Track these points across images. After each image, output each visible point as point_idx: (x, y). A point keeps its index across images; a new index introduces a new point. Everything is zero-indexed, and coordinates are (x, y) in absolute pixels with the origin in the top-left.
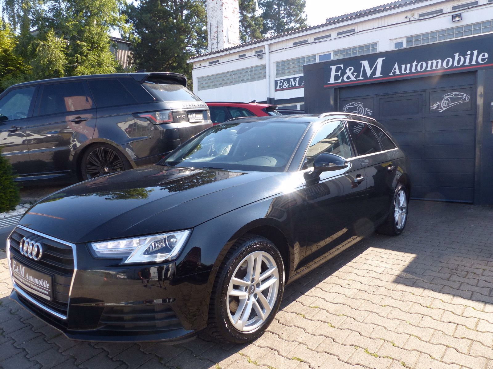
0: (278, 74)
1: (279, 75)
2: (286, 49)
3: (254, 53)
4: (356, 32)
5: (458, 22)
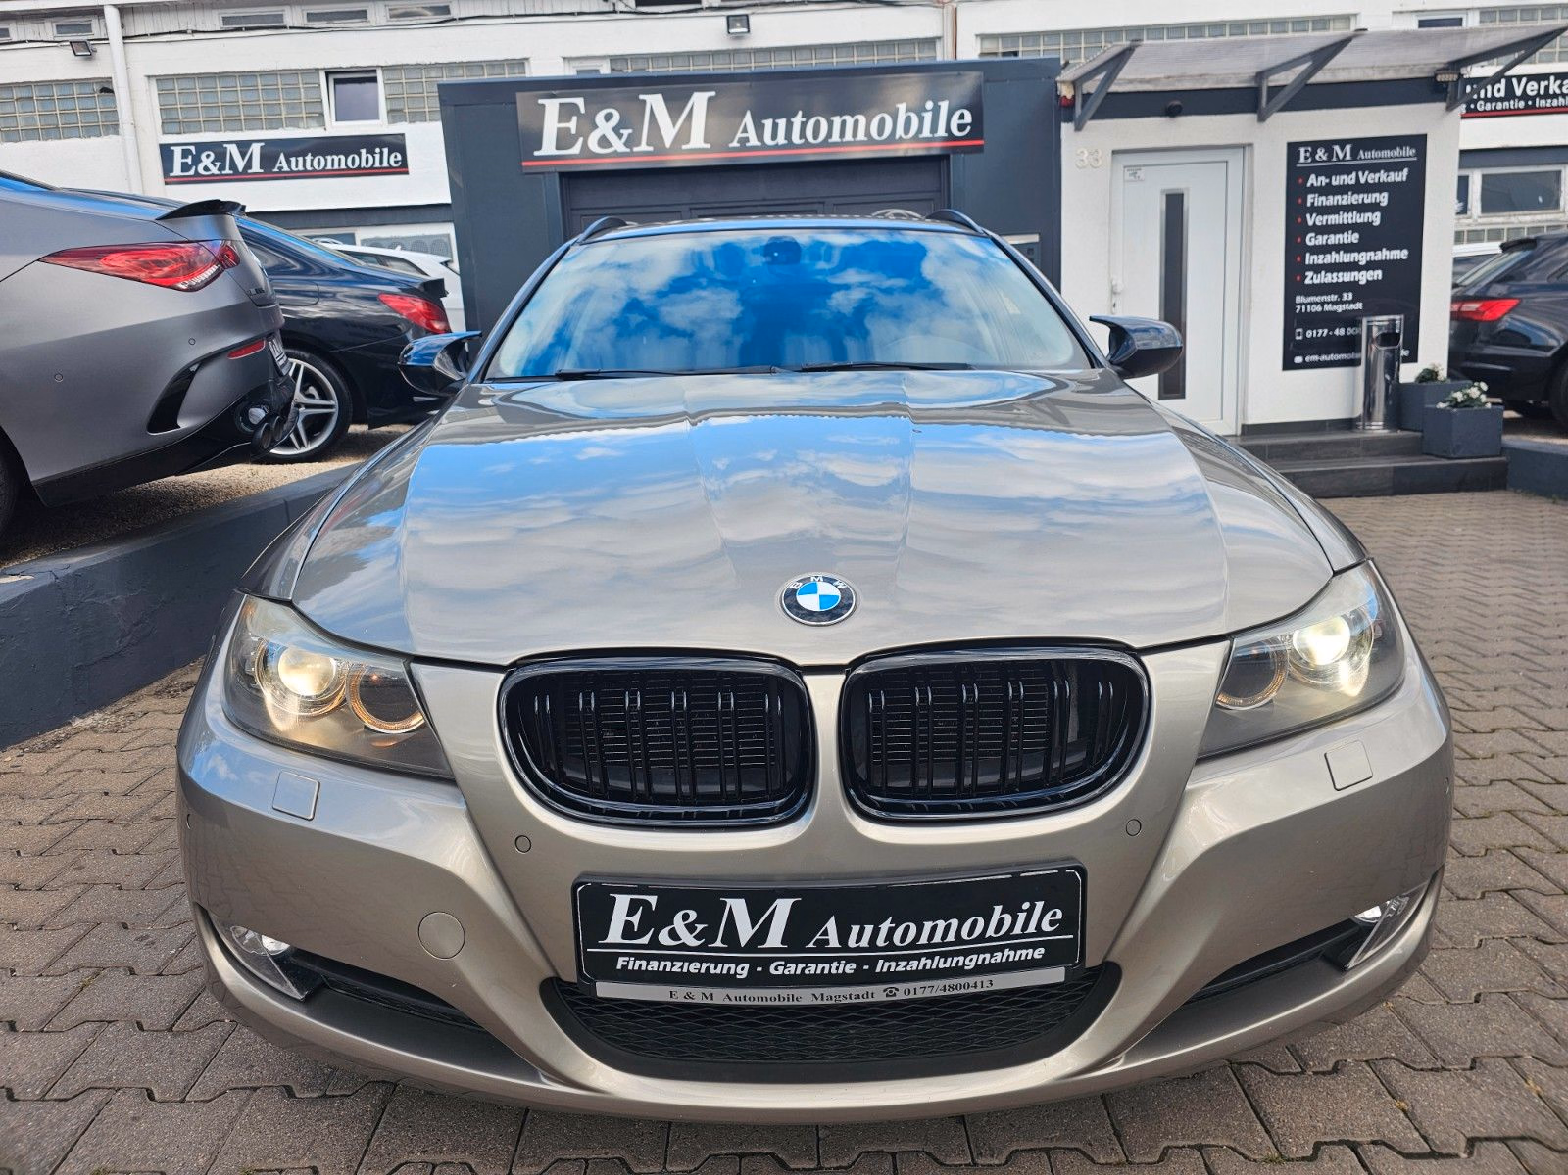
0: (169, 123)
1: (176, 128)
2: (197, 36)
3: (48, 30)
4: (456, 17)
5: (738, 37)
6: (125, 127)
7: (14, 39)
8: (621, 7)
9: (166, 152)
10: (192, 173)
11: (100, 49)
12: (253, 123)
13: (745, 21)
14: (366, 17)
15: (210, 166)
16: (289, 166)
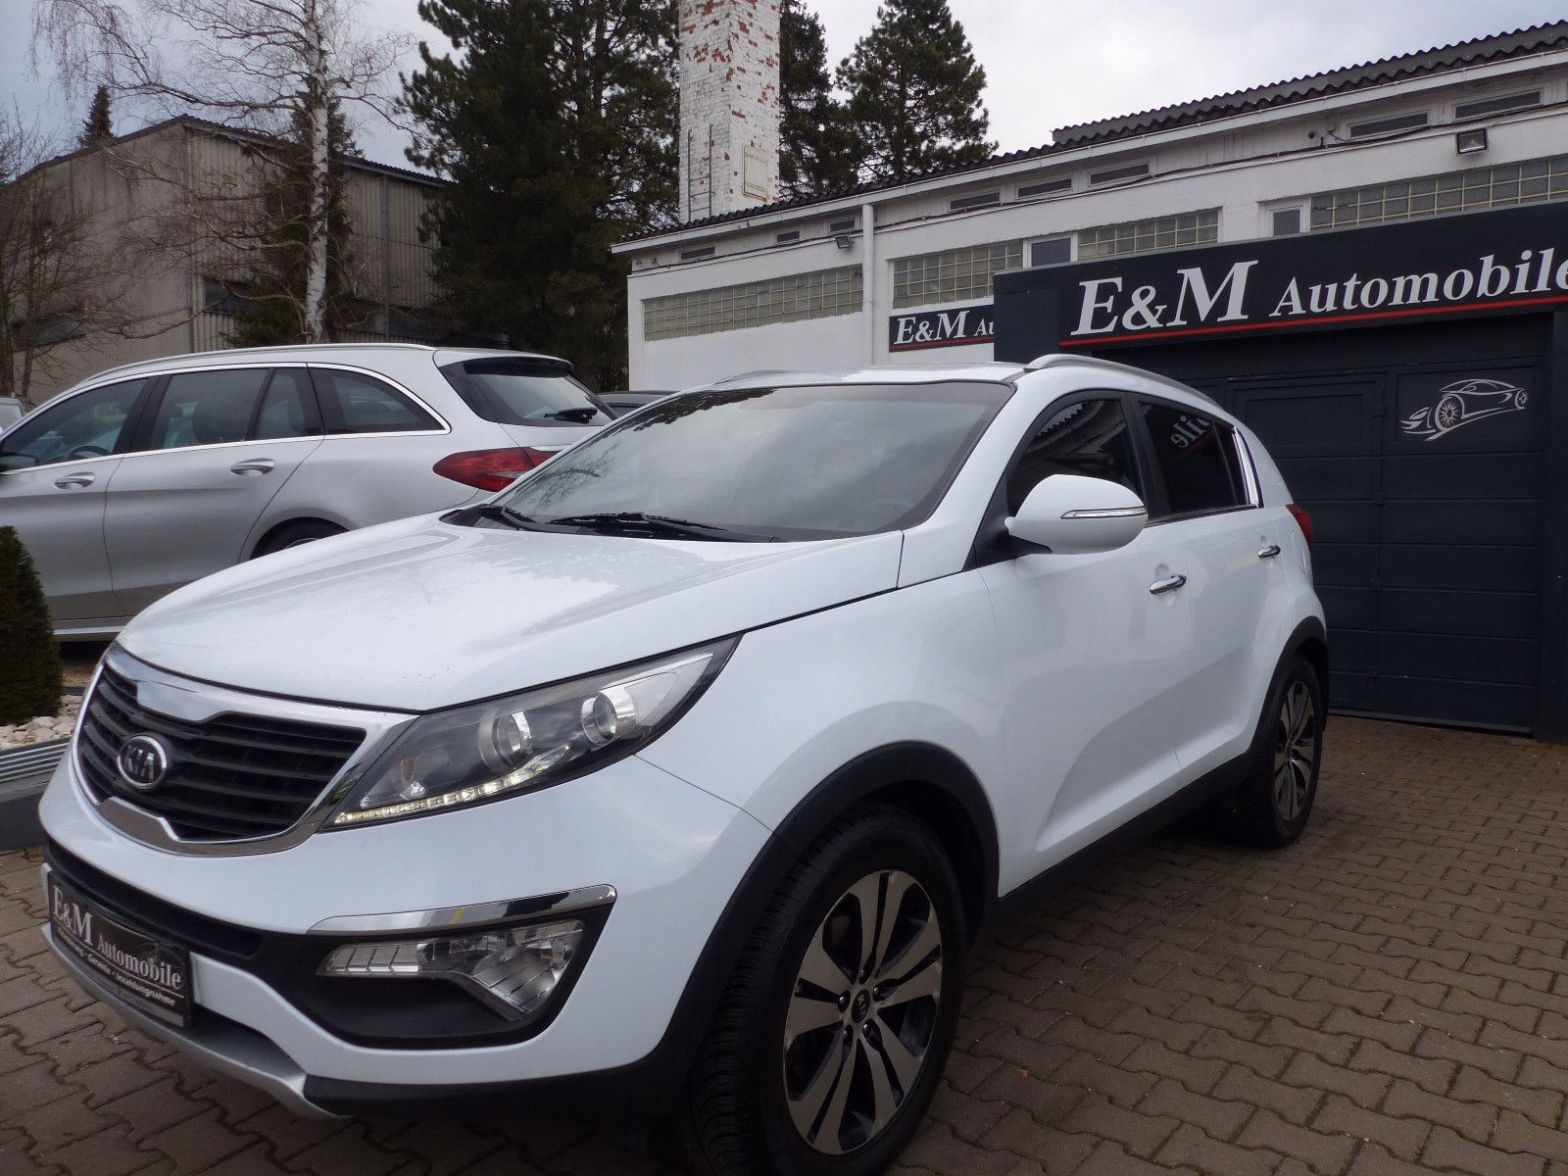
0: (901, 297)
1: (903, 303)
2: (929, 221)
3: (825, 230)
4: (1153, 174)
5: (1475, 154)
6: (867, 306)
7: (801, 239)
8: (1330, 140)
9: (894, 322)
10: (910, 341)
11: (857, 241)
12: (964, 294)
13: (1482, 136)
14: (1070, 186)
15: (925, 334)
16: (987, 330)
